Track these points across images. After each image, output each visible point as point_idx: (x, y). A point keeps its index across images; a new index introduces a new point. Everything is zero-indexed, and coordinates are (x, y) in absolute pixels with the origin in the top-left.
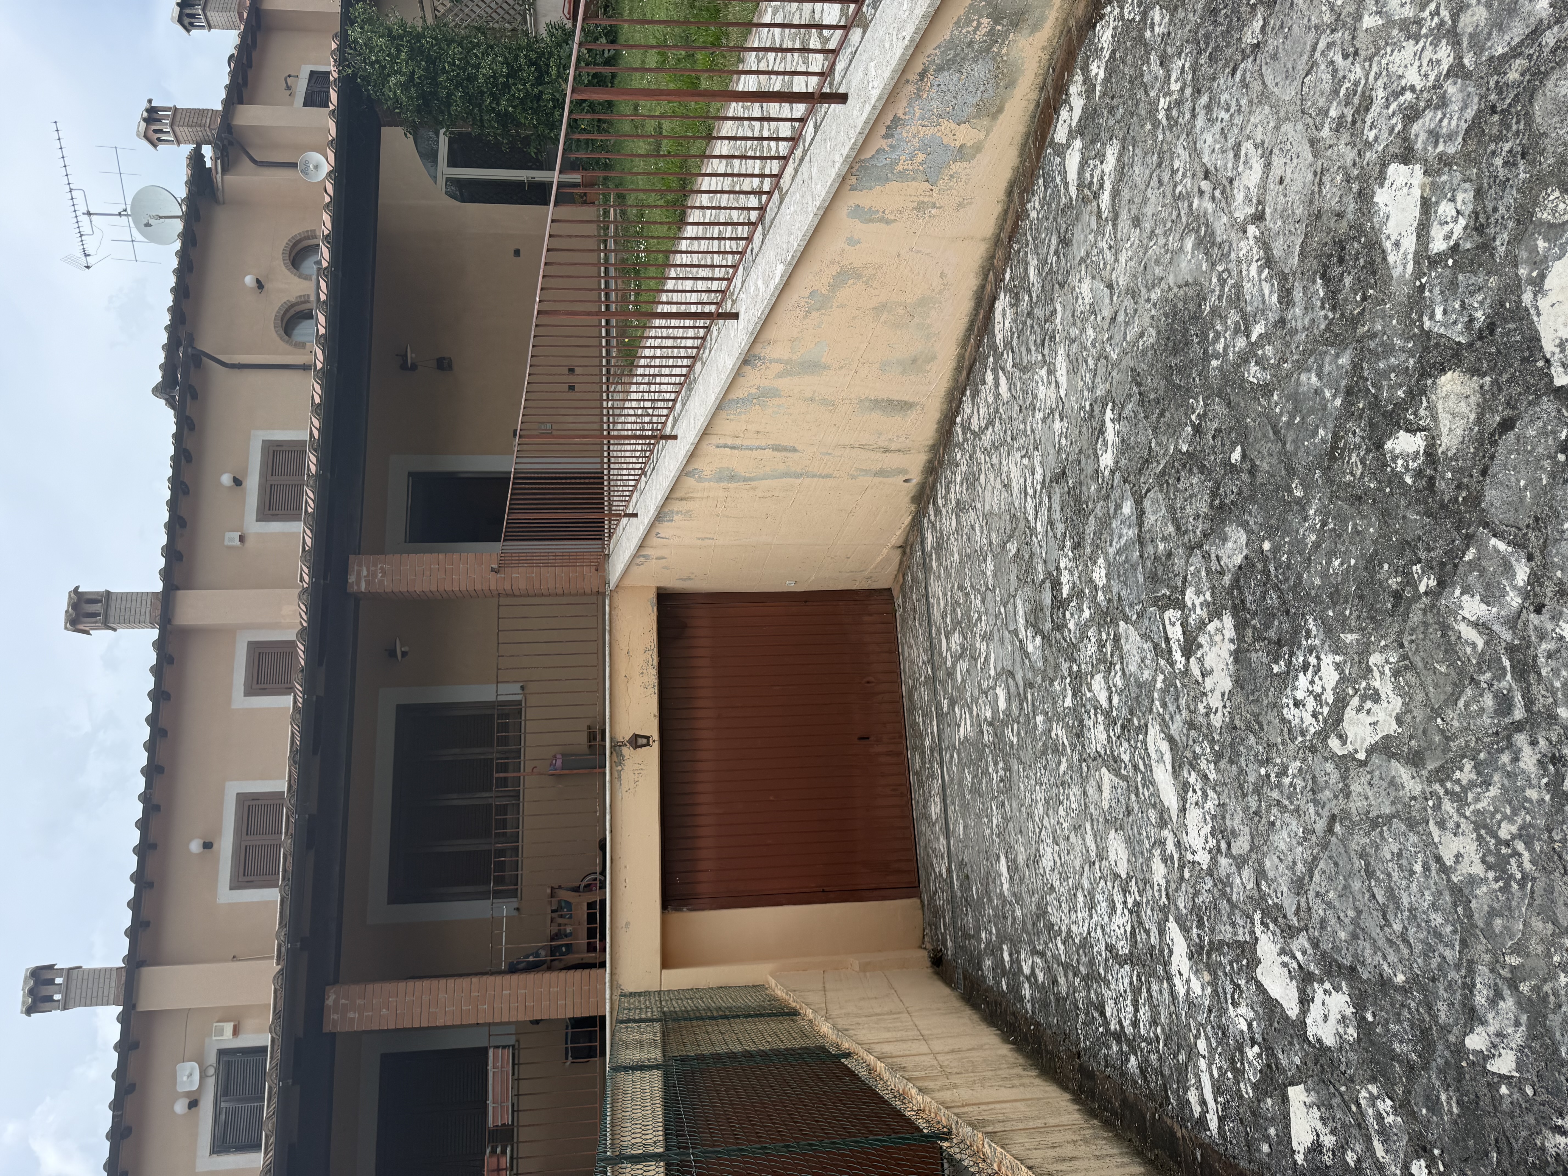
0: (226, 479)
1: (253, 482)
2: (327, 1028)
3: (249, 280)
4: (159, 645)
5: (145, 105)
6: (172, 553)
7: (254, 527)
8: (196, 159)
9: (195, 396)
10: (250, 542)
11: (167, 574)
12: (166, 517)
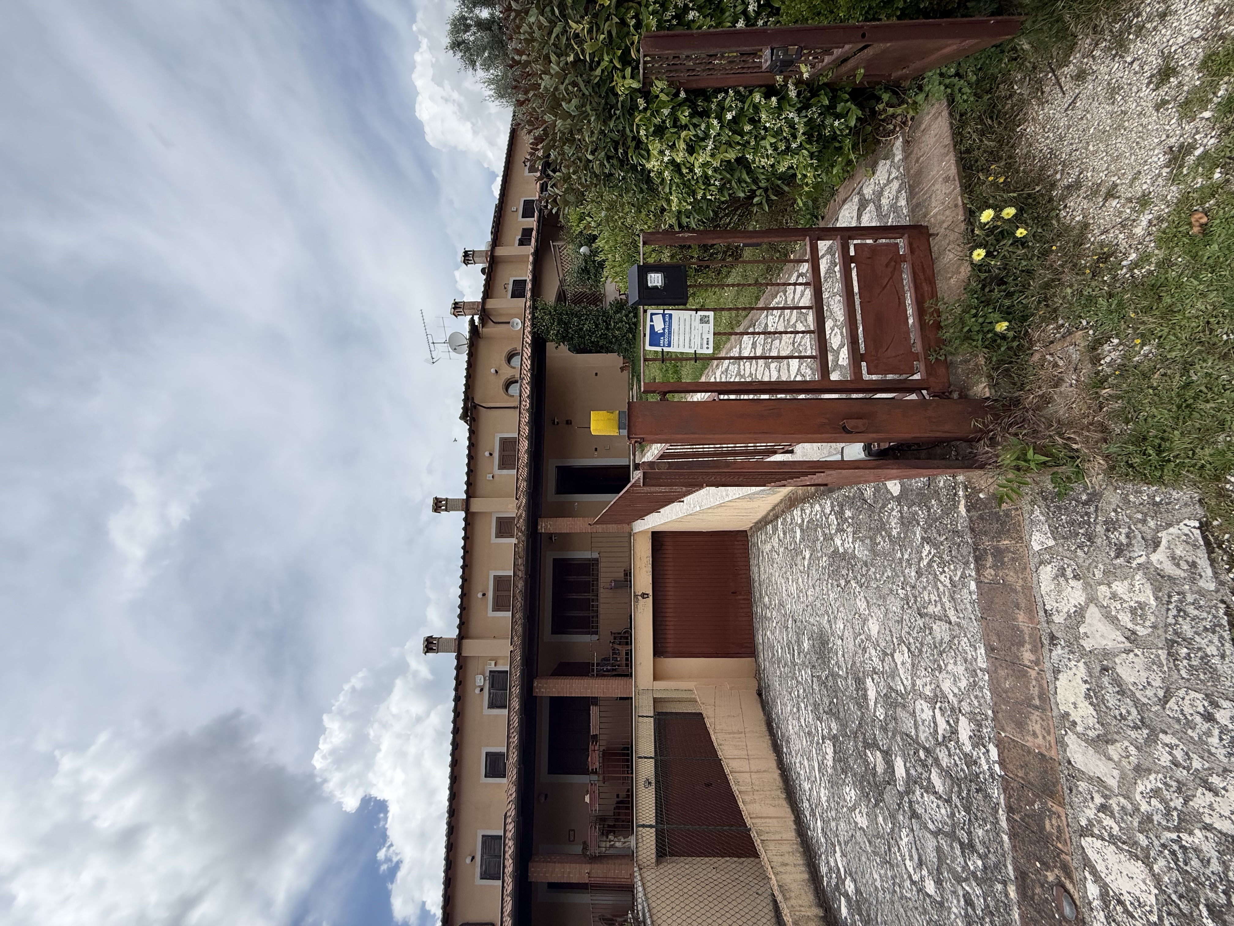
0: (487, 454)
1: (496, 455)
2: (534, 694)
3: (493, 371)
4: (465, 519)
5: (453, 302)
6: (469, 483)
7: (497, 472)
8: (472, 321)
9: (474, 420)
10: (495, 477)
11: (467, 492)
12: (466, 470)
